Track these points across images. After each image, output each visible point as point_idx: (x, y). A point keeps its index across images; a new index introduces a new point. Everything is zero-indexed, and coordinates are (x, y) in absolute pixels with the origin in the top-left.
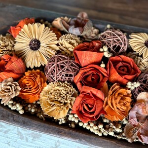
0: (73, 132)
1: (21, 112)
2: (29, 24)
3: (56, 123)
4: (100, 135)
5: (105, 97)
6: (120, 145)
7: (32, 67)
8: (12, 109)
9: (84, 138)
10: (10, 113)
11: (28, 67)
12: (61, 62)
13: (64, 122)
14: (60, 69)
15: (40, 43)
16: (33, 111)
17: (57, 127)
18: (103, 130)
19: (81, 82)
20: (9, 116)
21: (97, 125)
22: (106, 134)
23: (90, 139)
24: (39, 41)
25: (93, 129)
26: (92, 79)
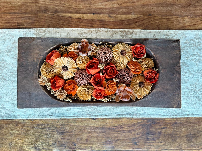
0: (95, 103)
1: (71, 101)
2: (58, 58)
3: (87, 102)
4: (106, 101)
5: (105, 89)
6: (115, 104)
7: (67, 79)
8: (66, 101)
9: (100, 105)
10: (66, 103)
11: (65, 79)
12: (82, 77)
13: (90, 100)
14: (82, 80)
15: (67, 67)
16: (75, 98)
17: (88, 103)
18: (107, 99)
19: (93, 82)
20: (66, 104)
21: (104, 98)
22: (108, 100)
23: (102, 104)
24: (67, 66)
25: (103, 100)
26: (98, 80)
